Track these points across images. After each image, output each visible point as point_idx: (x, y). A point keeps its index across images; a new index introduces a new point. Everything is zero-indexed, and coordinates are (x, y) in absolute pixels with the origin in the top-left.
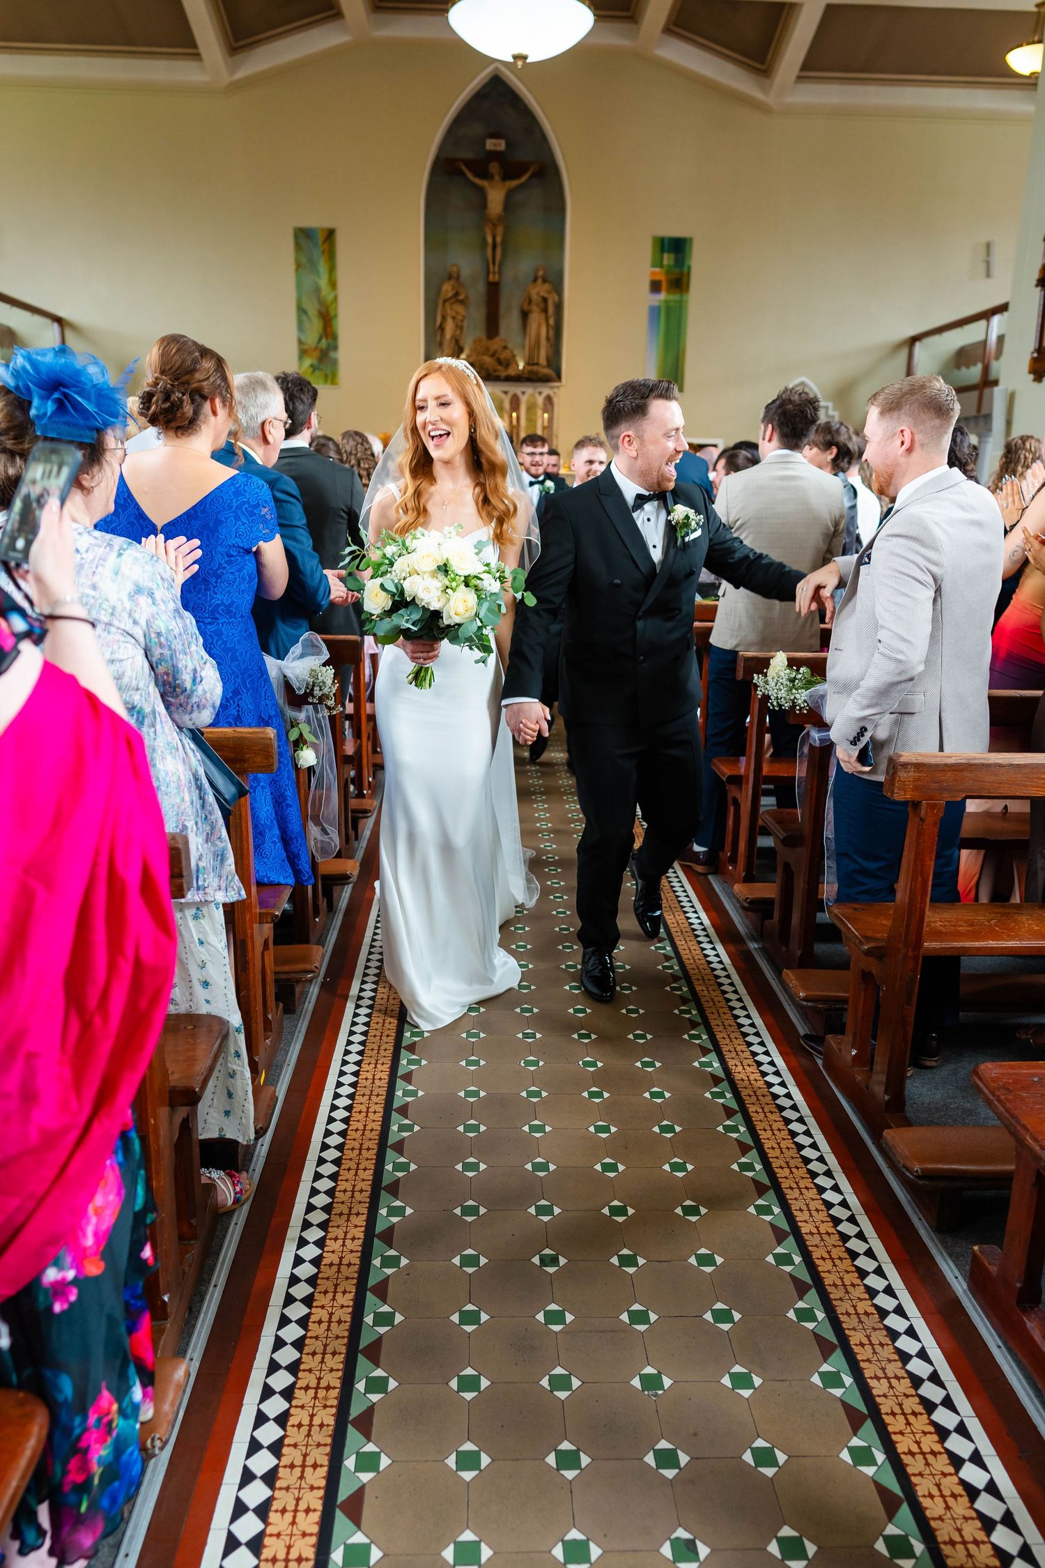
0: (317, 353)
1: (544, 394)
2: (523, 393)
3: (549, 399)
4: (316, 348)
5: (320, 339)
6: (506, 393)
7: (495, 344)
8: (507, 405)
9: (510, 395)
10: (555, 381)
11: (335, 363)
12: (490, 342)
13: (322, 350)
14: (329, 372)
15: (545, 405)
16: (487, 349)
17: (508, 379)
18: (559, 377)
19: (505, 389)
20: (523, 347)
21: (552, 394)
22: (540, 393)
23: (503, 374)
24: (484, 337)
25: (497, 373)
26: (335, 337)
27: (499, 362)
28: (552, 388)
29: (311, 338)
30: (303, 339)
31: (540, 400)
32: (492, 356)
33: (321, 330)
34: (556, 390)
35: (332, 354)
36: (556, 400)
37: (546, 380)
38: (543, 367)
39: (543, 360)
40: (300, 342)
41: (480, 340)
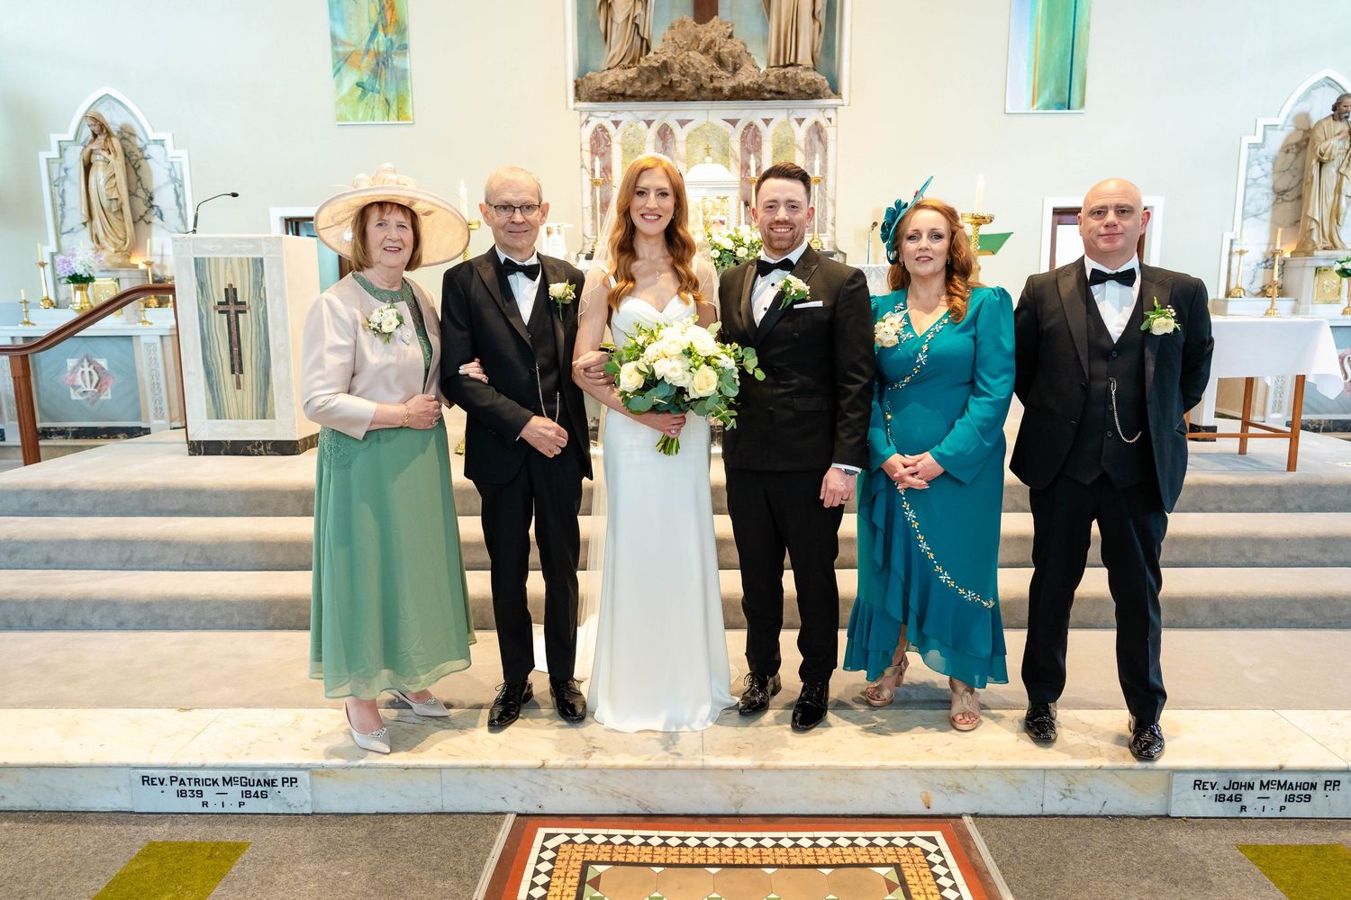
0: (368, 62)
1: (807, 124)
2: (767, 121)
3: (818, 130)
4: (367, 51)
5: (374, 32)
6: (733, 122)
7: (712, 31)
8: (736, 146)
9: (741, 126)
10: (830, 97)
11: (402, 76)
12: (700, 28)
13: (377, 54)
14: (392, 96)
15: (809, 142)
16: (697, 39)
17: (738, 94)
18: (836, 91)
19: (732, 115)
20: (766, 41)
21: (824, 122)
22: (800, 121)
23: (727, 85)
24: (690, 20)
25: (716, 84)
26: (402, 30)
27: (721, 62)
28: (823, 109)
29: (358, 31)
30: (340, 32)
31: (800, 134)
32: (706, 51)
33: (374, 16)
34: (831, 113)
35: (397, 61)
36: (830, 132)
37: (813, 93)
38: (807, 69)
39: (805, 57)
40: (333, 37)
41: (683, 23)
